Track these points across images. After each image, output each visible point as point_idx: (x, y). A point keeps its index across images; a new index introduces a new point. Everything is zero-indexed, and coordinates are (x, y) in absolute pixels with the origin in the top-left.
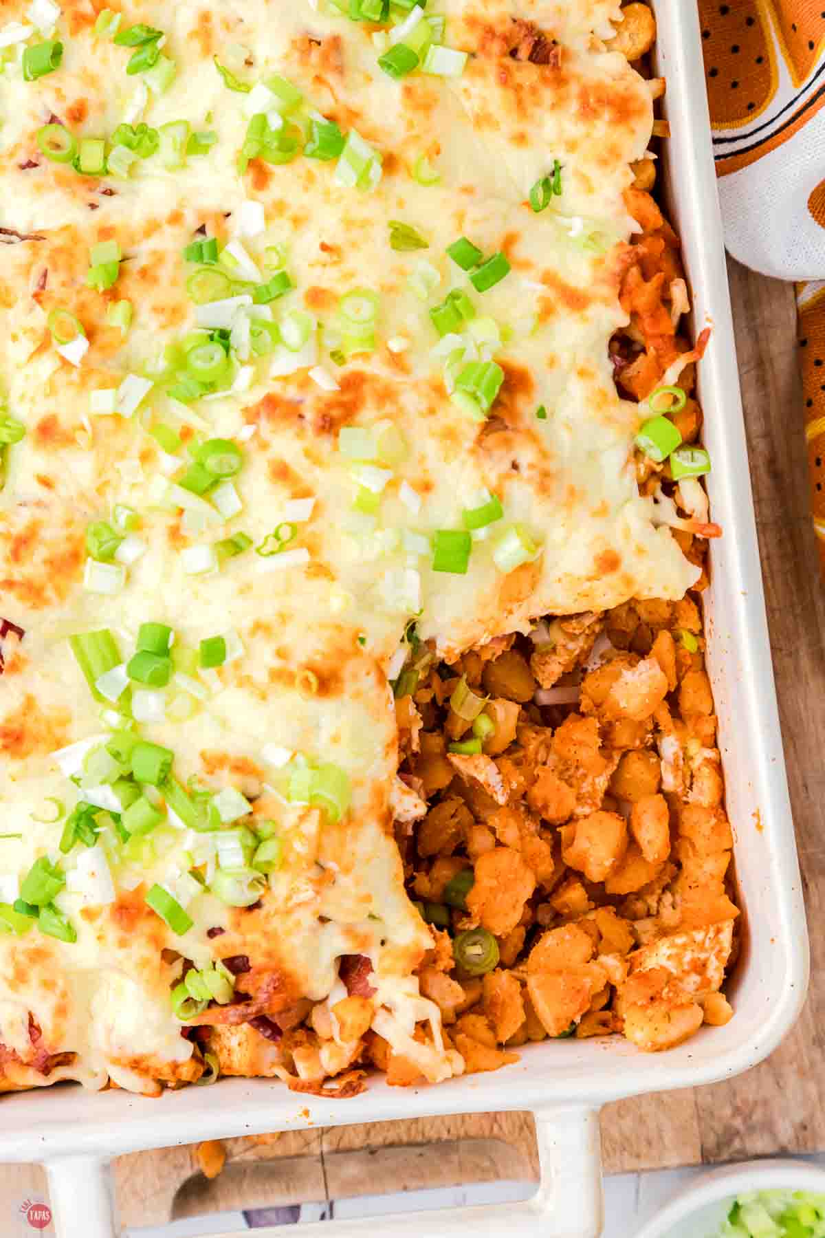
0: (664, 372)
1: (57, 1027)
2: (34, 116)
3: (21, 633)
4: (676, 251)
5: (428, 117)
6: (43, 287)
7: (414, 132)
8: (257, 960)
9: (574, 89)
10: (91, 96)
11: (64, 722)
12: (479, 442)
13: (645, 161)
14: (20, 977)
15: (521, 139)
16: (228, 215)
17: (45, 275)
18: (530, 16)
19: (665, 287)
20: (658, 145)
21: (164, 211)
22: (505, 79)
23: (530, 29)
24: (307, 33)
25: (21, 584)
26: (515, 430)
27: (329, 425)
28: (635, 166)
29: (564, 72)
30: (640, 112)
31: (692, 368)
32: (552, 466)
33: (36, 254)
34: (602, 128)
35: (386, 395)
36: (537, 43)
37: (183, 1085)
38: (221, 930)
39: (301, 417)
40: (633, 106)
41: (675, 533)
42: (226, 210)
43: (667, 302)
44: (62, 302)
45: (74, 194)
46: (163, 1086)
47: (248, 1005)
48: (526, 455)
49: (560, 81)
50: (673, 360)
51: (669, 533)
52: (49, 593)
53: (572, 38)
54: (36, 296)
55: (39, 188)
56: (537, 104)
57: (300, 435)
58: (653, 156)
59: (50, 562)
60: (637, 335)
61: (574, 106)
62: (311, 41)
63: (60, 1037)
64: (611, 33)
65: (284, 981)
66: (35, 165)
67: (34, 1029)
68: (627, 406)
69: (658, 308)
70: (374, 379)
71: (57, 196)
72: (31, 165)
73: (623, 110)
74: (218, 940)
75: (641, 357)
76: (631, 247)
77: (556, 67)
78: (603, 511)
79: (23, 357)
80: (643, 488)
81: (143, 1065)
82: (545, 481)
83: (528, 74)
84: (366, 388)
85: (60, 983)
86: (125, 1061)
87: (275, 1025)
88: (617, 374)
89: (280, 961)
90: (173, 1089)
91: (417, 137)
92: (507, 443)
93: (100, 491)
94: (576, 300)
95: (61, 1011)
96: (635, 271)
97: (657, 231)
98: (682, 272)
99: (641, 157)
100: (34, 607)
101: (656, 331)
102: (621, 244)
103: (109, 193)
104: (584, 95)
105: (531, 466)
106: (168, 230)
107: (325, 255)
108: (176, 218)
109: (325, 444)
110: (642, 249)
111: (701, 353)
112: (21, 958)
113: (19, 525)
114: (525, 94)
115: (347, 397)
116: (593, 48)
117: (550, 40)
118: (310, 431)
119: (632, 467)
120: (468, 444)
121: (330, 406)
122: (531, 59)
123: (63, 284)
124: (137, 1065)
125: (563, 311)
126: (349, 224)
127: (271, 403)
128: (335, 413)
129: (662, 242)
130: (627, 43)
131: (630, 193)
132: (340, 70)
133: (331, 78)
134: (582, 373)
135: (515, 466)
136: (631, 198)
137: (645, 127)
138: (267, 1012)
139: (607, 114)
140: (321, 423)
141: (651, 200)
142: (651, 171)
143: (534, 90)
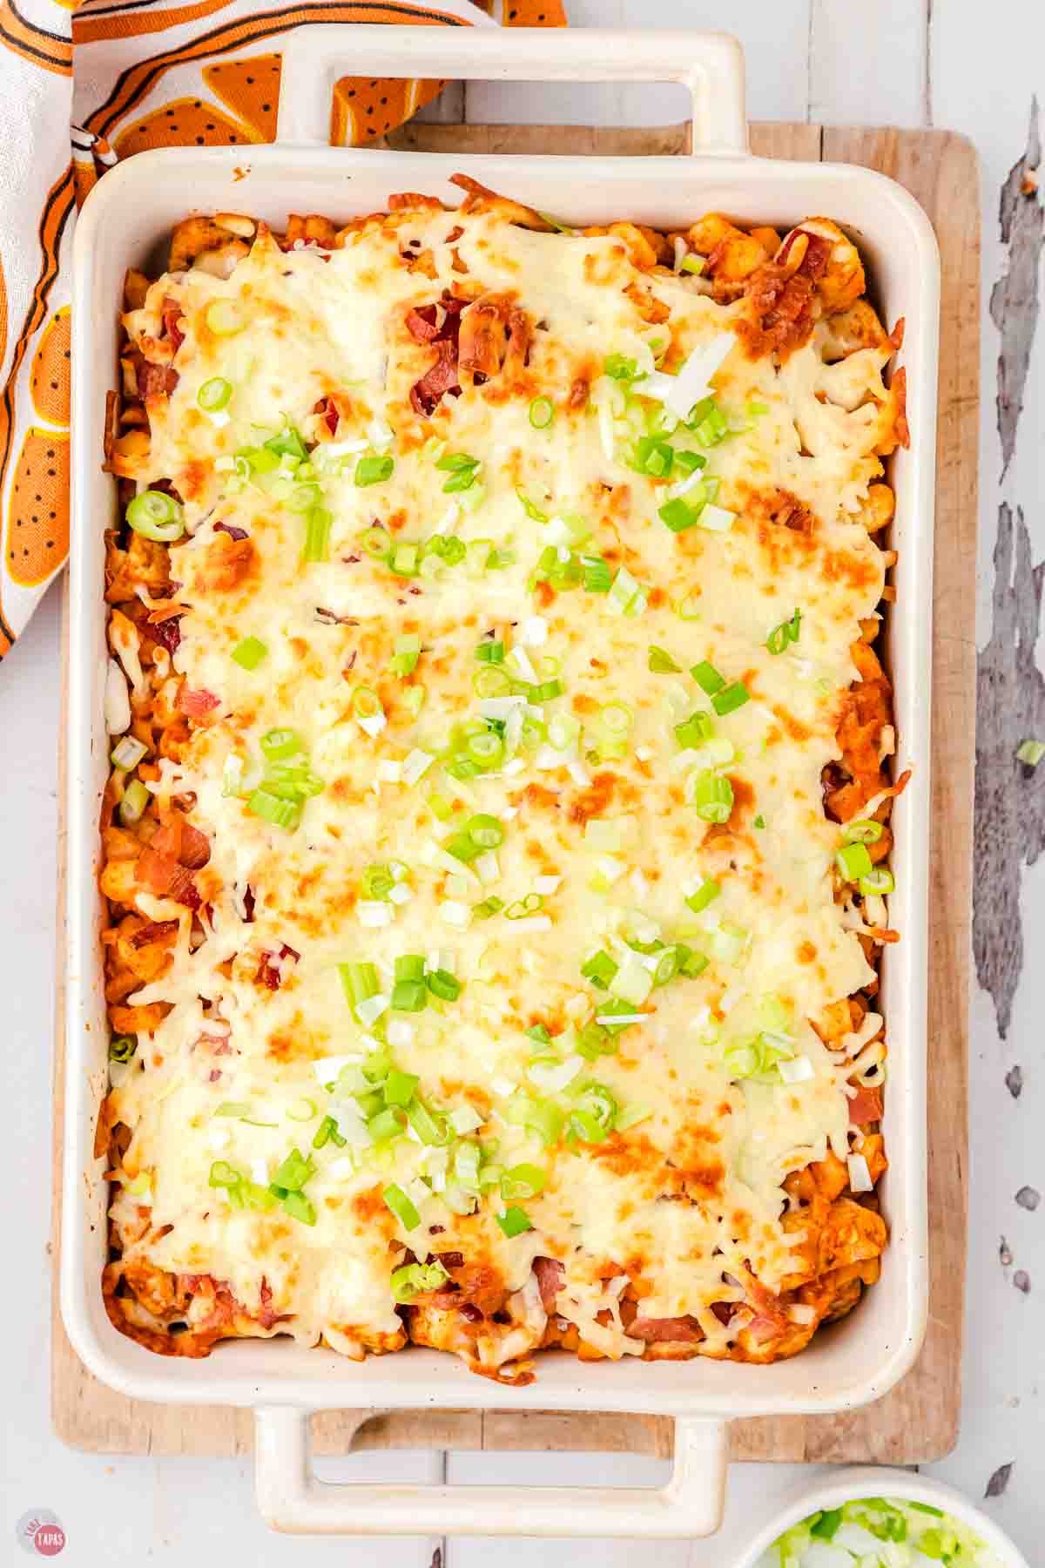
0: (866, 802)
1: (286, 1291)
2: (361, 519)
3: (297, 957)
4: (889, 698)
5: (694, 562)
6: (351, 666)
7: (681, 574)
8: (469, 1258)
9: (820, 553)
10: (412, 509)
11: (324, 1037)
12: (705, 842)
13: (872, 620)
14: (263, 1247)
15: (770, 590)
16: (515, 624)
17: (354, 656)
18: (792, 487)
19: (877, 733)
20: (884, 607)
21: (461, 614)
22: (764, 538)
23: (789, 499)
24: (600, 479)
25: (303, 917)
26: (736, 836)
27: (580, 815)
28: (863, 623)
29: (814, 539)
30: (874, 579)
31: (890, 802)
32: (765, 868)
33: (349, 634)
34: (840, 590)
35: (631, 794)
36: (795, 512)
37: (386, 1352)
38: (442, 1229)
39: (558, 806)
40: (869, 574)
41: (861, 937)
42: (514, 621)
43: (876, 743)
44: (366, 681)
45: (387, 590)
46: (368, 1351)
47: (459, 1295)
48: (744, 858)
49: (810, 546)
50: (874, 794)
51: (856, 937)
52: (326, 926)
53: (823, 508)
54: (345, 674)
55: (358, 581)
56: (789, 562)
57: (555, 822)
58: (880, 617)
59: (330, 901)
60: (847, 767)
61: (818, 567)
62: (604, 486)
63: (288, 1302)
64: (857, 508)
65: (489, 1276)
66: (357, 560)
67: (265, 1291)
68: (831, 827)
69: (868, 749)
70: (623, 780)
71: (373, 590)
72: (353, 560)
73: (860, 577)
74: (438, 1237)
75: (848, 786)
76: (850, 694)
77: (808, 534)
78: (803, 910)
79: (329, 723)
80: (837, 897)
81: (356, 1331)
82: (757, 882)
83: (784, 537)
84: (615, 787)
85: (295, 1256)
86: (342, 1327)
87: (478, 1311)
88: (826, 798)
89: (489, 1260)
90: (378, 1355)
91: (683, 579)
92: (728, 846)
93: (380, 845)
94: (798, 732)
95: (292, 1281)
96: (853, 715)
97: (876, 681)
98: (892, 721)
99: (869, 617)
100: (312, 937)
101: (865, 768)
102: (842, 691)
103: (416, 592)
104: (828, 560)
105: (746, 868)
106: (463, 630)
107: (594, 670)
108: (471, 622)
109: (573, 832)
110: (861, 698)
111: (900, 792)
112: (267, 1233)
113: (307, 868)
114: (779, 553)
115: (597, 793)
116: (840, 519)
117: (806, 509)
118: (564, 819)
119: (830, 879)
120: (697, 843)
121: (583, 798)
122: (787, 524)
123: (368, 665)
124: (351, 1332)
125: (786, 738)
126: (617, 645)
127: (533, 791)
128: (587, 806)
129: (878, 692)
130: (869, 519)
131: (857, 646)
132: (625, 515)
133: (616, 520)
134: (798, 794)
135: (733, 866)
136: (857, 652)
137: (876, 591)
138: (473, 1301)
139: (845, 579)
140: (573, 814)
141: (873, 653)
142: (876, 630)
143: (786, 551)
